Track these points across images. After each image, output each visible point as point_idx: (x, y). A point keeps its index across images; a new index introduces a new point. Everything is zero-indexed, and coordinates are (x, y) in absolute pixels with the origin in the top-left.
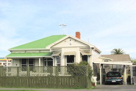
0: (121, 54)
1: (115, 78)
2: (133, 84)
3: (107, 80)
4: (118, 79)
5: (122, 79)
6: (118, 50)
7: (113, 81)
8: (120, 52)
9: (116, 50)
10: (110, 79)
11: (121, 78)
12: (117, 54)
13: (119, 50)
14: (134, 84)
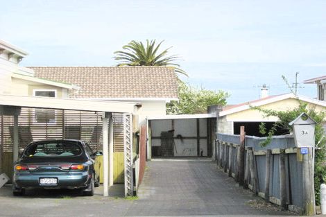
0: (160, 64)
1: (57, 166)
2: (135, 194)
3: (21, 178)
4: (67, 172)
5: (86, 174)
6: (145, 47)
7: (44, 182)
8: (156, 55)
9: (138, 48)
10: (32, 172)
11: (79, 167)
12: (143, 63)
13: (150, 49)
14: (138, 194)
